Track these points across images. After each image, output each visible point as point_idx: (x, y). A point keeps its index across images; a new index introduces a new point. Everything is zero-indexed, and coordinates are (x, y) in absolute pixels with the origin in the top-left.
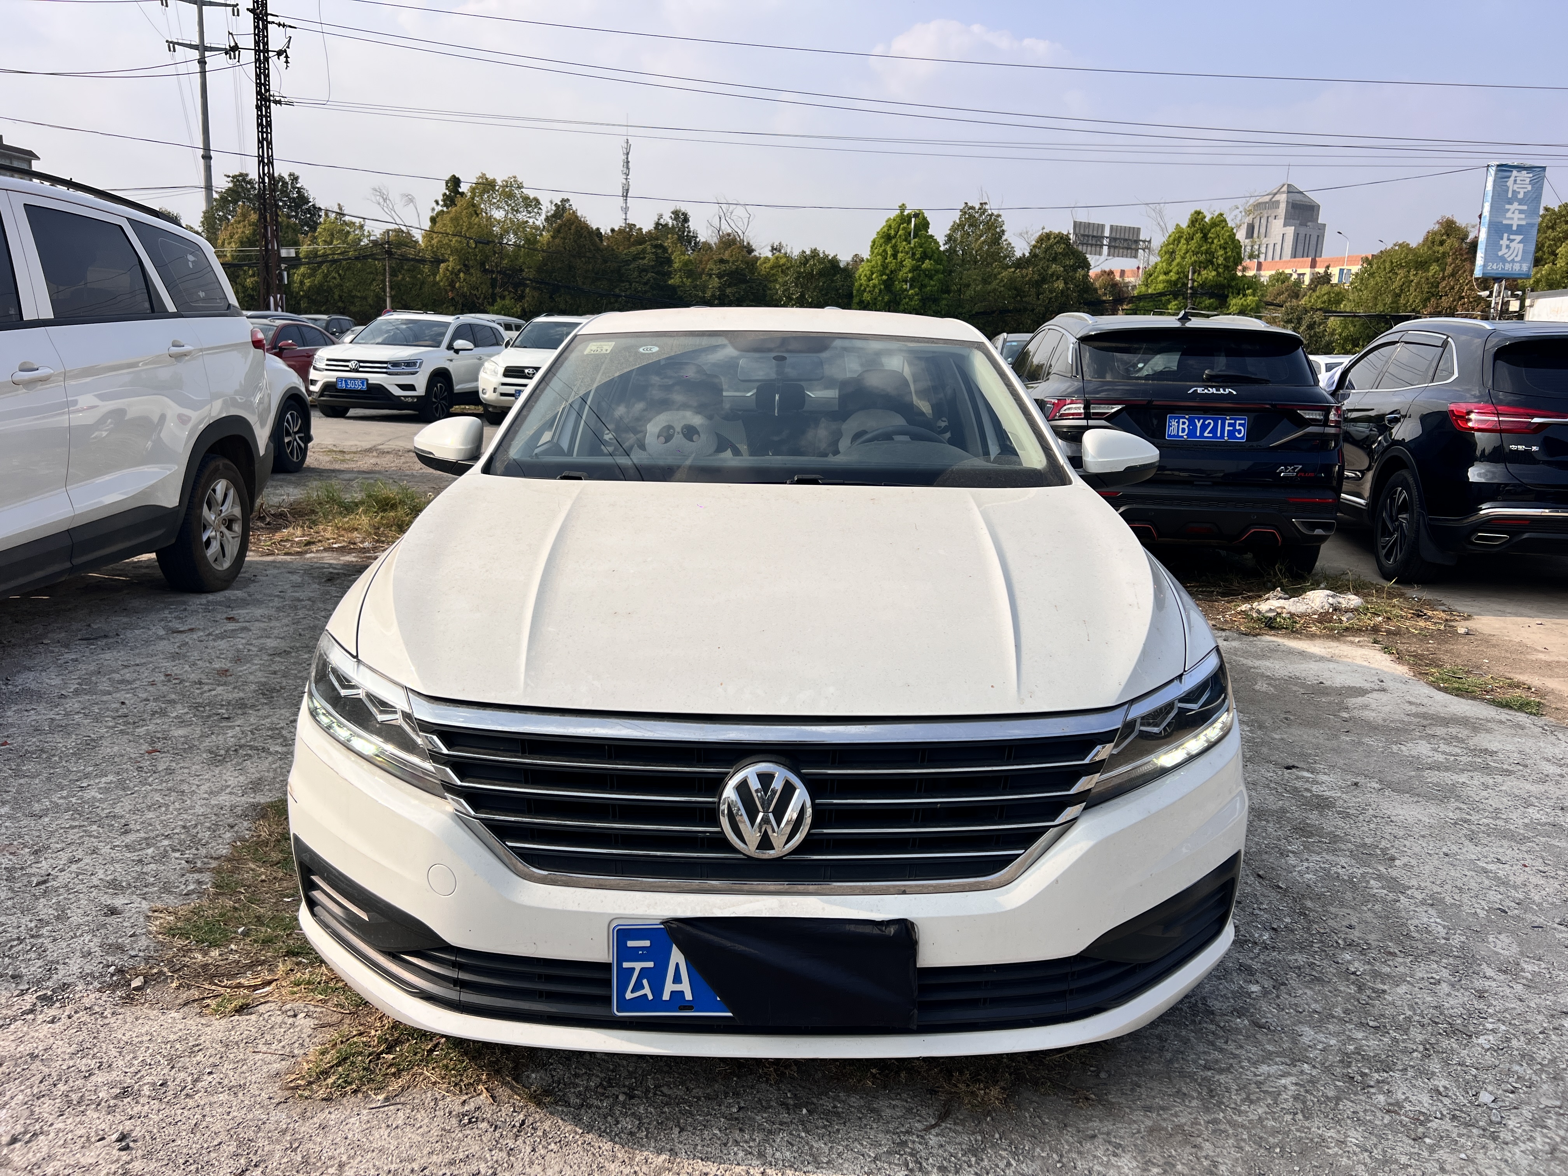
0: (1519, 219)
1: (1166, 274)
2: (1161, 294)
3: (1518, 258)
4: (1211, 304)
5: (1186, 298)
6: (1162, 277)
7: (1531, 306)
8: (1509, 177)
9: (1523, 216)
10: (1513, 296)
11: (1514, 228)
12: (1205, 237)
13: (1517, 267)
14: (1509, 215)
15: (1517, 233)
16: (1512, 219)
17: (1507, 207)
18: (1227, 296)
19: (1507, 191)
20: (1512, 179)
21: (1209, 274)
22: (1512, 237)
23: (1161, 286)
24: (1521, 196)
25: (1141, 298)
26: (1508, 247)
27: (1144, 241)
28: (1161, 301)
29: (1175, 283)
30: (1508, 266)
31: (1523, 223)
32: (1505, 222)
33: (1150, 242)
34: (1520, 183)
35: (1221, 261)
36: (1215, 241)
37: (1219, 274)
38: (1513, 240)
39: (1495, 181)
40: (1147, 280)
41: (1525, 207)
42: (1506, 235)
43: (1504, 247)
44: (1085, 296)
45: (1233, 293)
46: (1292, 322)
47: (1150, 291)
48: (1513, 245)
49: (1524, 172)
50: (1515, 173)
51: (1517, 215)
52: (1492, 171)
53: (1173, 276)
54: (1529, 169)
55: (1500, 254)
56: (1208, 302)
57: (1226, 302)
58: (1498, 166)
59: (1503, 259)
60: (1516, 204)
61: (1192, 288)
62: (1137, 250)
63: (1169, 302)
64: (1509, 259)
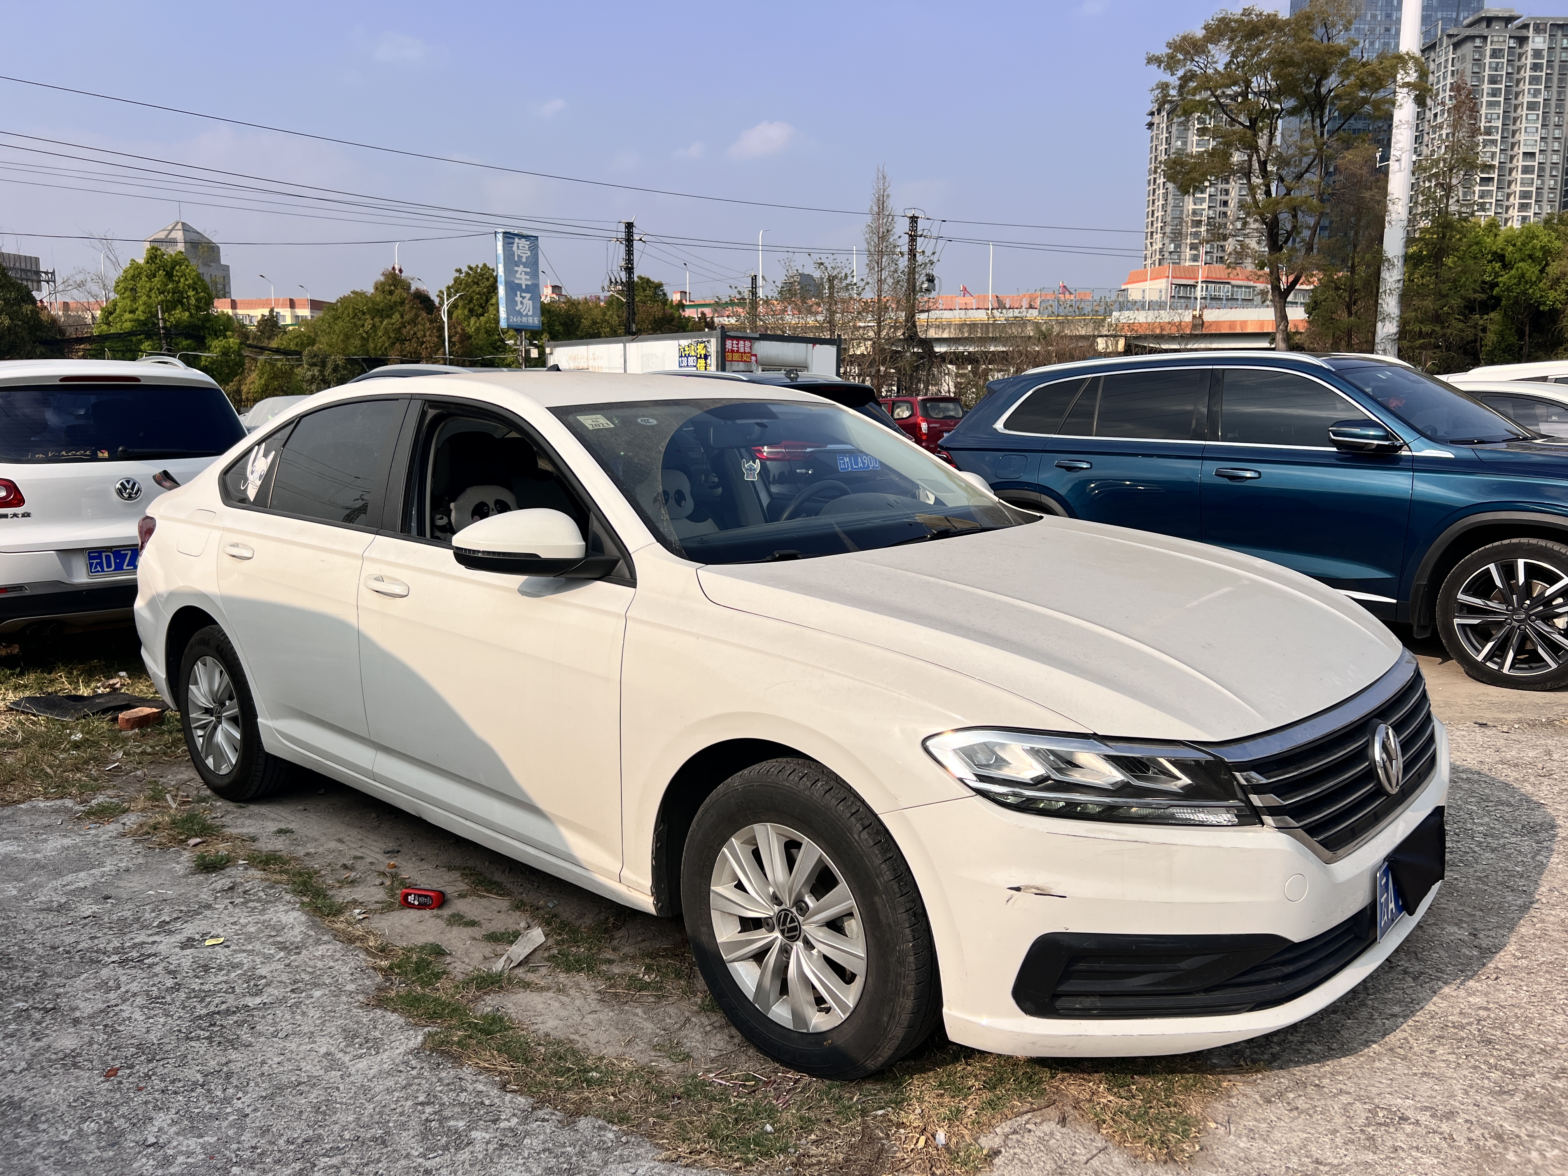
0: (526, 279)
1: (132, 312)
2: (131, 333)
3: (530, 313)
4: (189, 346)
5: (160, 339)
6: (127, 316)
7: (551, 354)
8: (513, 243)
9: (528, 277)
10: (531, 344)
11: (524, 287)
12: (169, 275)
13: (530, 320)
14: (518, 275)
15: (526, 291)
16: (521, 279)
17: (516, 268)
18: (204, 338)
19: (514, 255)
20: (515, 245)
21: (180, 315)
22: (523, 295)
23: (128, 325)
24: (524, 260)
25: (103, 338)
26: (522, 303)
27: (46, 273)
28: (131, 341)
29: (144, 323)
30: (524, 319)
31: (529, 283)
32: (516, 281)
33: (53, 273)
34: (521, 248)
35: (193, 301)
36: (182, 280)
37: (191, 315)
38: (524, 298)
39: (503, 246)
40: (107, 318)
41: (528, 270)
42: (518, 293)
43: (519, 303)
44: (38, 333)
45: (209, 334)
46: (316, 365)
47: (112, 331)
48: (524, 301)
49: (523, 240)
50: (517, 240)
51: (524, 276)
52: (500, 237)
53: (140, 315)
54: (526, 237)
55: (517, 308)
56: (185, 343)
57: (205, 344)
58: (504, 233)
59: (519, 313)
60: (521, 266)
61: (163, 328)
62: (39, 282)
63: (141, 342)
64: (524, 313)
